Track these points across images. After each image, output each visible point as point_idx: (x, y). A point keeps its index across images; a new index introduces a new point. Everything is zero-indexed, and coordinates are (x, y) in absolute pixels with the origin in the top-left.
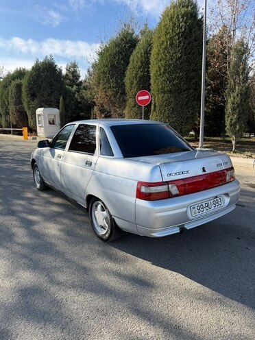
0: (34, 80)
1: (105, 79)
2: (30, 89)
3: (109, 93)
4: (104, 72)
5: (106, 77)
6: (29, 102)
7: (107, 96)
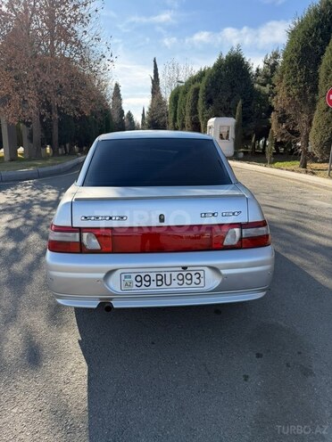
0: (212, 82)
1: (291, 71)
2: (207, 94)
3: (294, 91)
4: (292, 61)
5: (292, 68)
6: (203, 111)
7: (289, 96)
